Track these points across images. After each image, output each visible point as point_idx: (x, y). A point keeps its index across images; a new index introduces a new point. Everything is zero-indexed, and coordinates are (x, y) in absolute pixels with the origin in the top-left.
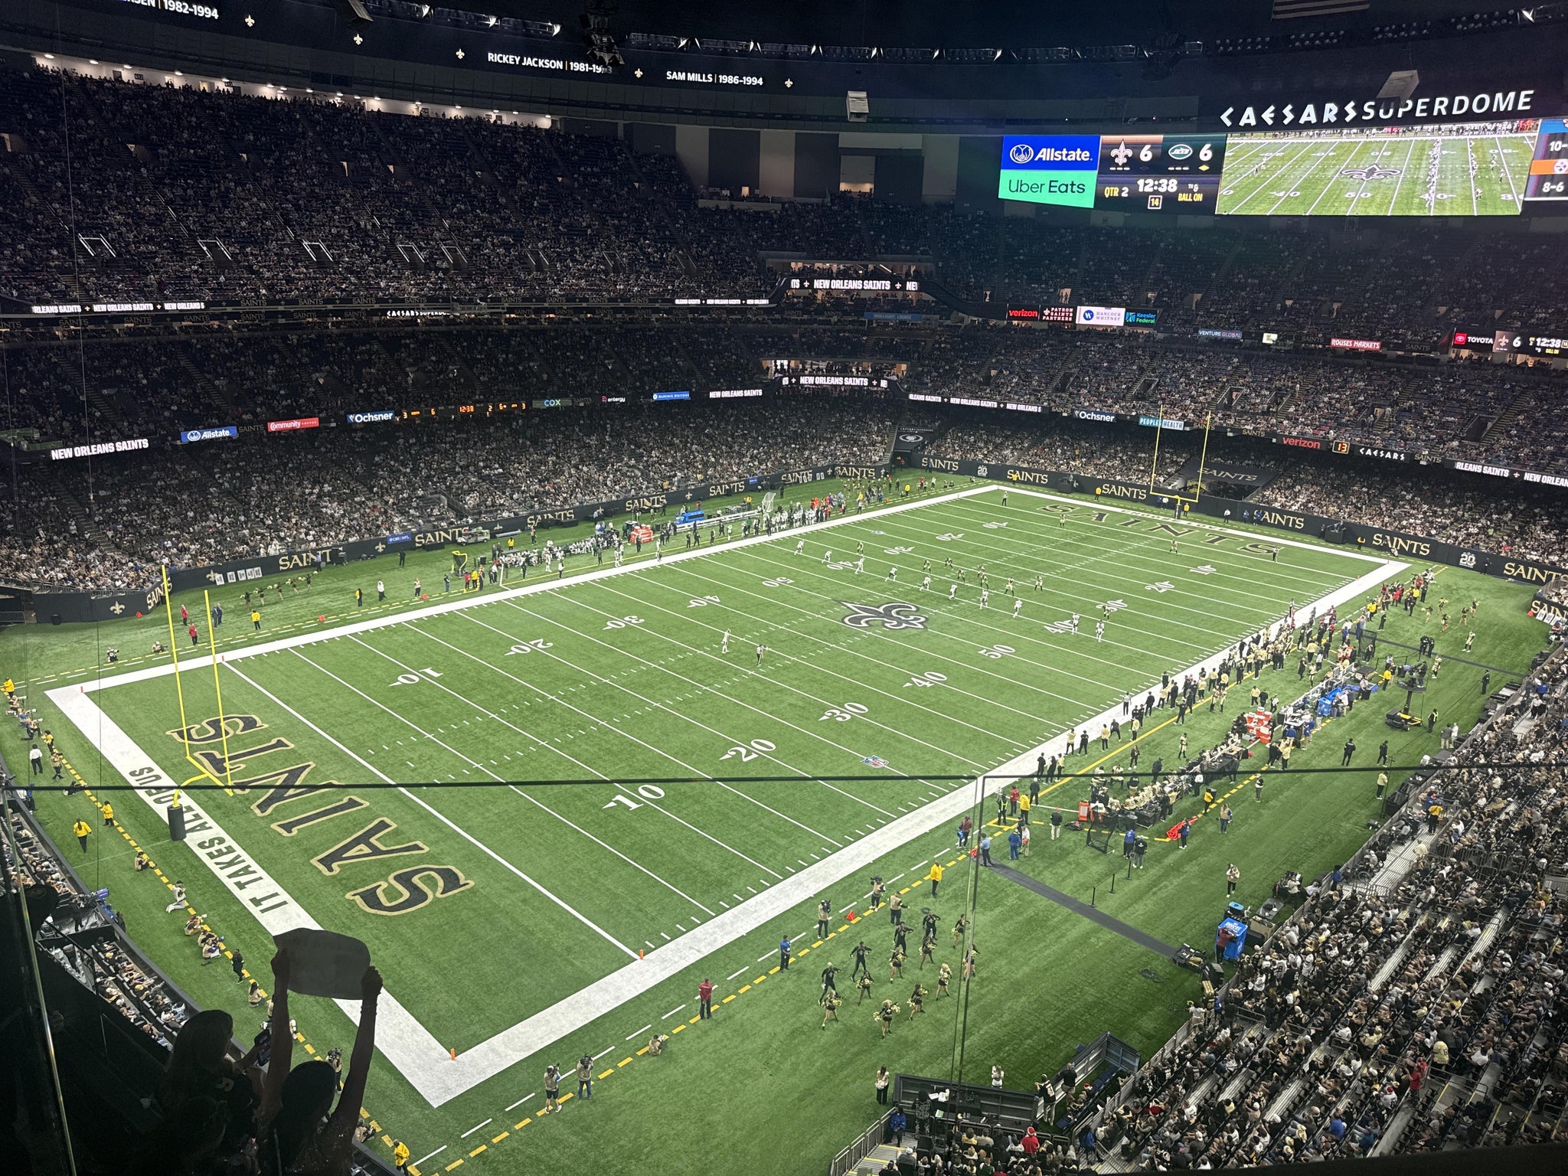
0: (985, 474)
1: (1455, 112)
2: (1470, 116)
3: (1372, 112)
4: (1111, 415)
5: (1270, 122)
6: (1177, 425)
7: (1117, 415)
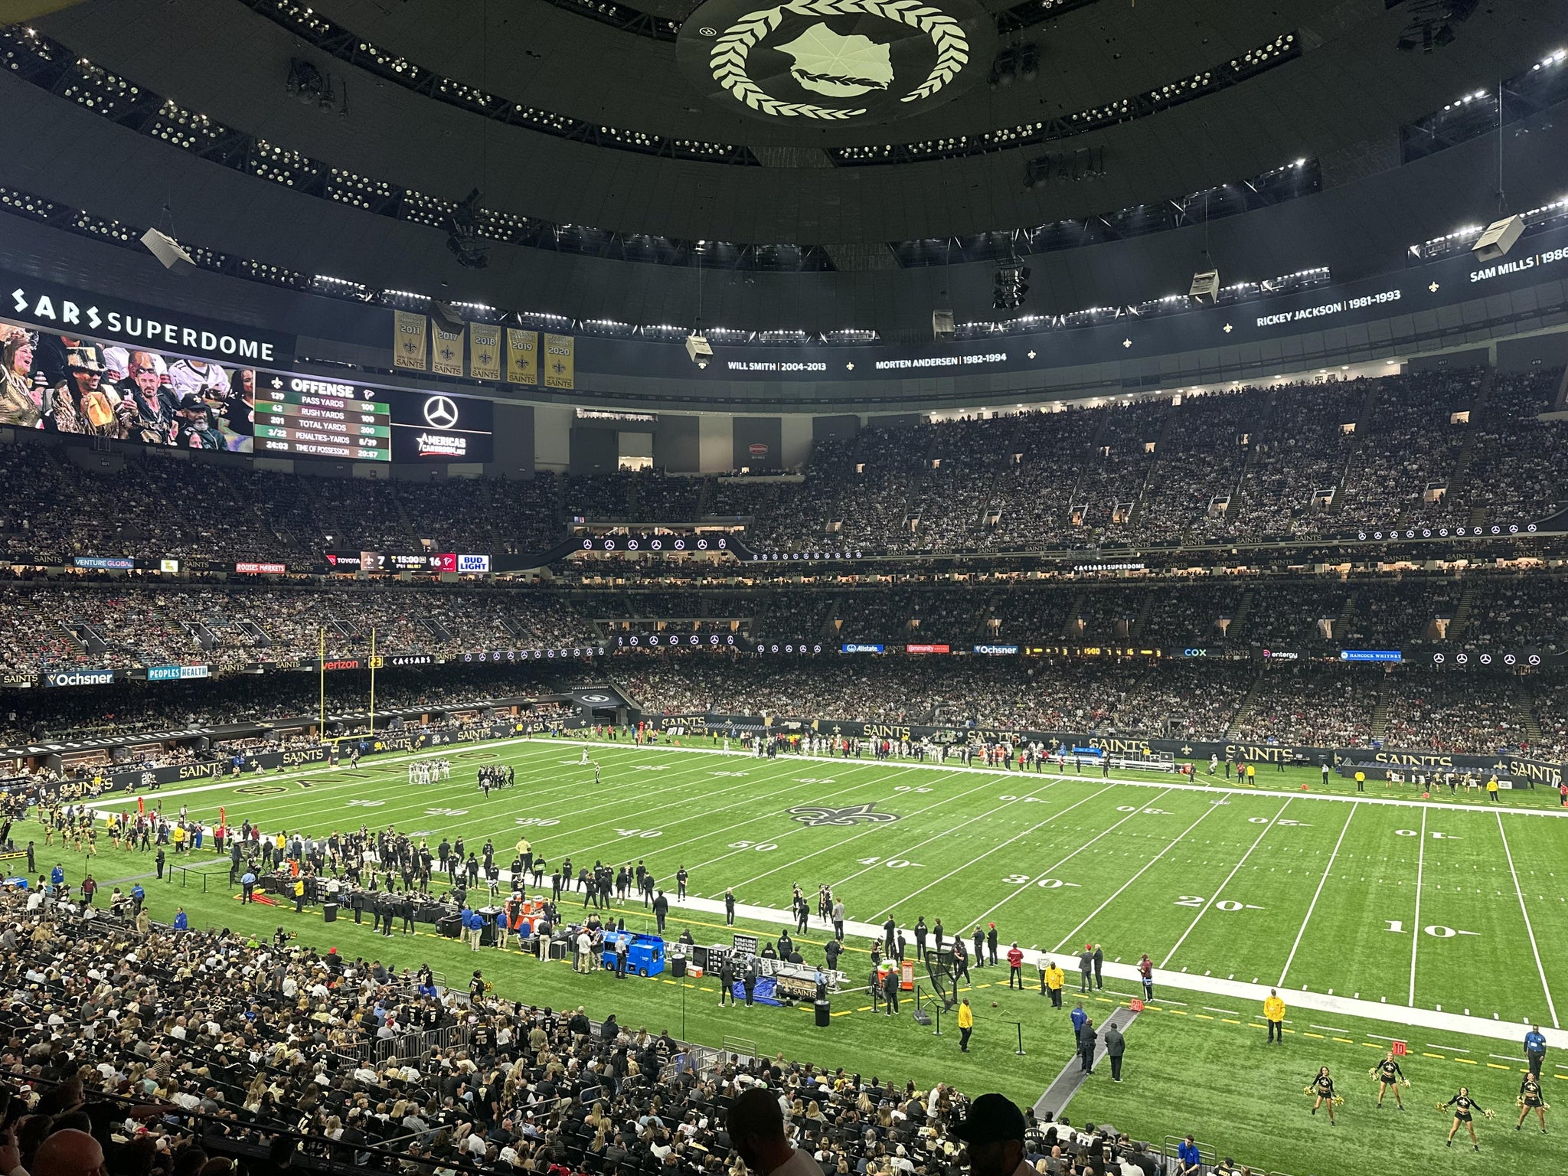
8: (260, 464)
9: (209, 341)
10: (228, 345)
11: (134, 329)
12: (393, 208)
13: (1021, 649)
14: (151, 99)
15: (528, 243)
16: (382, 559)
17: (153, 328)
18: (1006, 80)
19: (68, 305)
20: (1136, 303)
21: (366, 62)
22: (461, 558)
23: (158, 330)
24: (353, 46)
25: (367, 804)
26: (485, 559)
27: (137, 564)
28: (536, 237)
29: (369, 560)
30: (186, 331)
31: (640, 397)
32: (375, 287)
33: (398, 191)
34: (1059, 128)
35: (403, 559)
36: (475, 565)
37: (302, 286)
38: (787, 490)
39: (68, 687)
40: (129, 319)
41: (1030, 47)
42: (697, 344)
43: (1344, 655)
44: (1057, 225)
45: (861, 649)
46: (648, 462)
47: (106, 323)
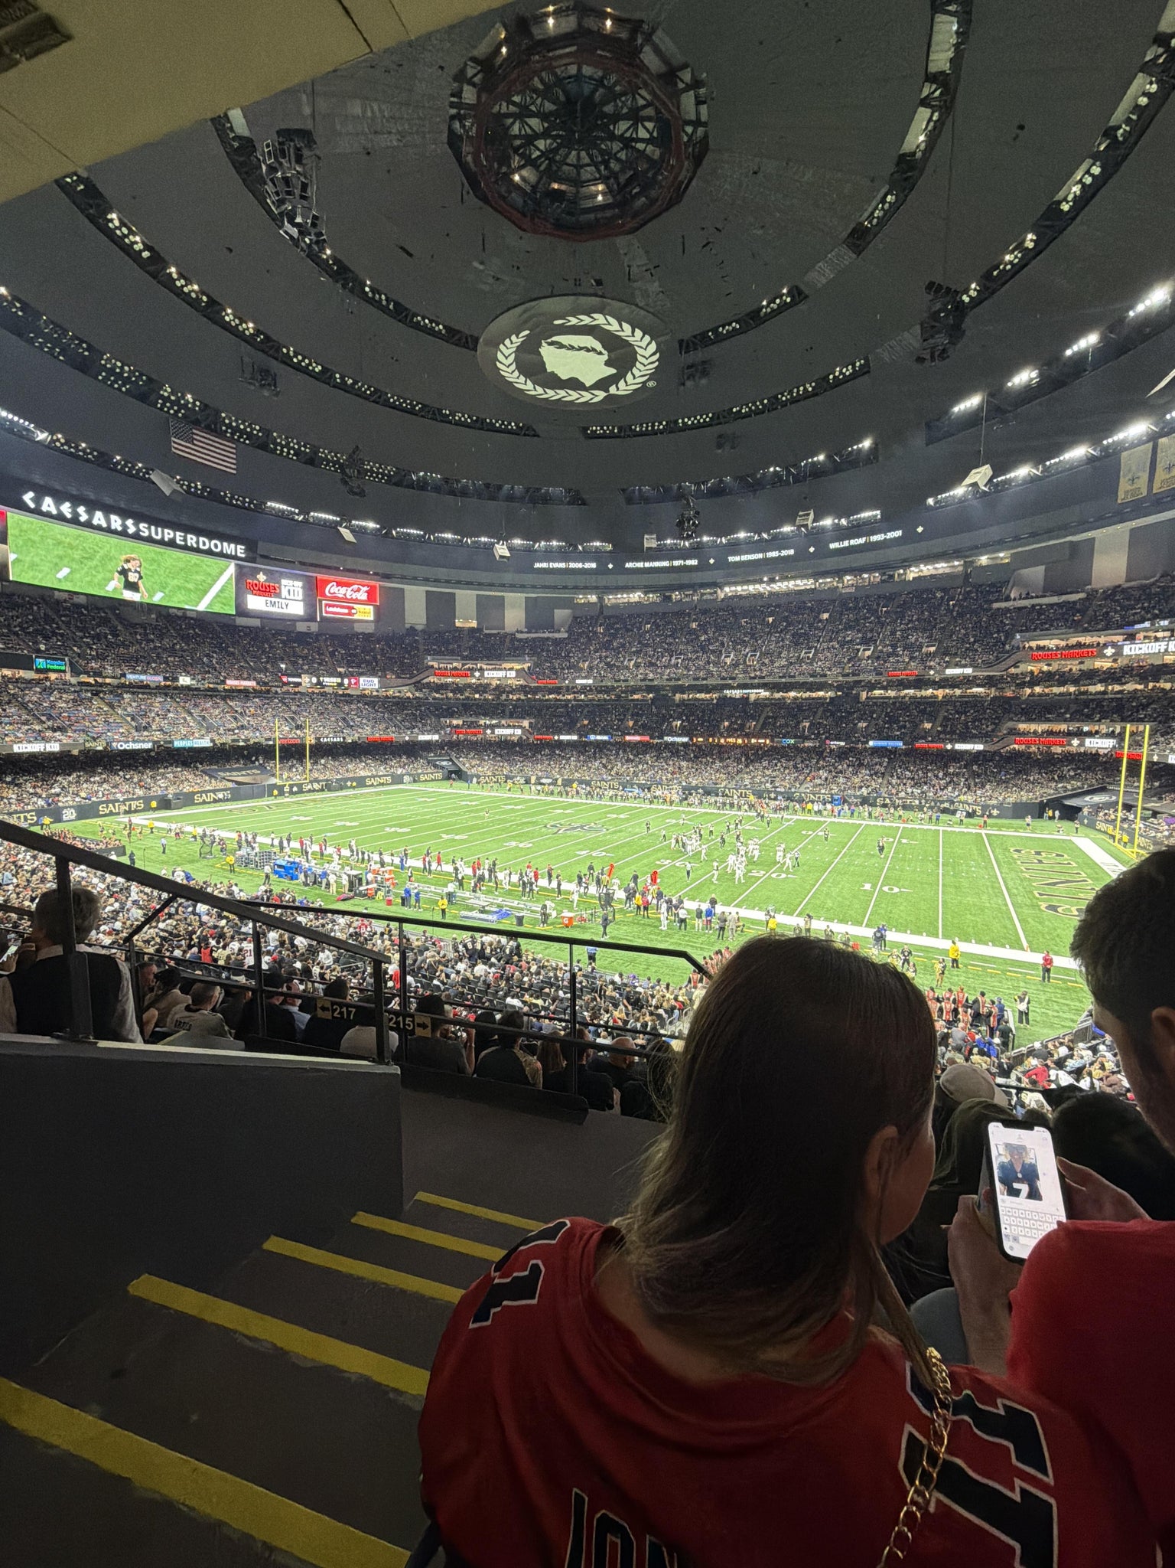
0: (73, 817)
1: (201, 547)
2: (209, 552)
3: (147, 532)
4: (149, 741)
5: (69, 516)
6: (205, 743)
7: (155, 743)
8: (241, 621)
9: (205, 543)
10: (216, 546)
11: (157, 534)
12: (312, 460)
13: (691, 739)
14: (154, 385)
15: (396, 484)
16: (314, 680)
17: (168, 534)
18: (689, 383)
19: (113, 517)
20: (768, 532)
21: (286, 361)
22: (362, 679)
23: (171, 536)
24: (278, 349)
25: (302, 818)
26: (376, 680)
27: (166, 679)
28: (399, 480)
29: (307, 680)
30: (189, 536)
31: (468, 583)
32: (305, 512)
33: (315, 451)
34: (722, 417)
35: (326, 679)
36: (369, 684)
37: (260, 509)
38: (557, 642)
39: (125, 750)
40: (153, 528)
41: (704, 362)
42: (501, 550)
43: (871, 743)
44: (721, 481)
45: (599, 737)
46: (474, 624)
47: (139, 530)
